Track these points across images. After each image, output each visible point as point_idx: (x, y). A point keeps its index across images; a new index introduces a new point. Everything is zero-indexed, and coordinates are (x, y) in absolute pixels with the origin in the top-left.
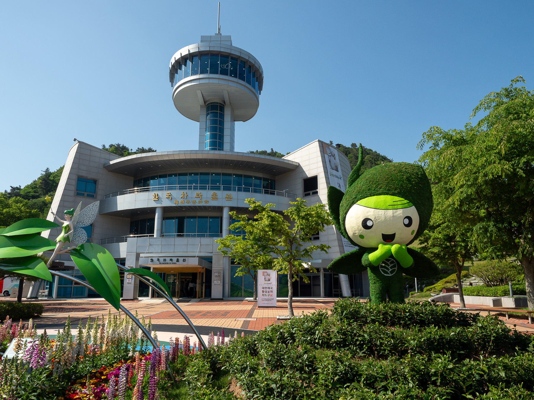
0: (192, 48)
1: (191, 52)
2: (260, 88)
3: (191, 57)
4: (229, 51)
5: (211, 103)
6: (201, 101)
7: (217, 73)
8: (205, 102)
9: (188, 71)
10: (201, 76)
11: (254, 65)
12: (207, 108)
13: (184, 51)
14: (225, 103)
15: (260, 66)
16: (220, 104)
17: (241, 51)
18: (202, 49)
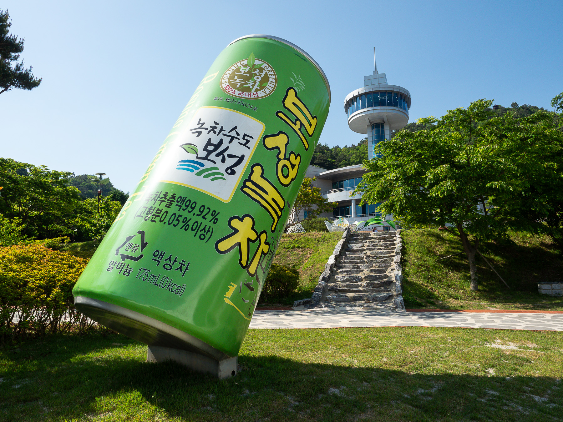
0: (360, 90)
1: (360, 93)
2: (409, 106)
3: (360, 96)
4: (386, 89)
5: (375, 124)
6: (368, 123)
7: (379, 106)
8: (370, 123)
9: (359, 105)
10: (368, 109)
11: (403, 94)
12: (372, 127)
13: (355, 93)
14: (384, 122)
15: (408, 93)
16: (381, 123)
17: (394, 87)
18: (367, 91)
